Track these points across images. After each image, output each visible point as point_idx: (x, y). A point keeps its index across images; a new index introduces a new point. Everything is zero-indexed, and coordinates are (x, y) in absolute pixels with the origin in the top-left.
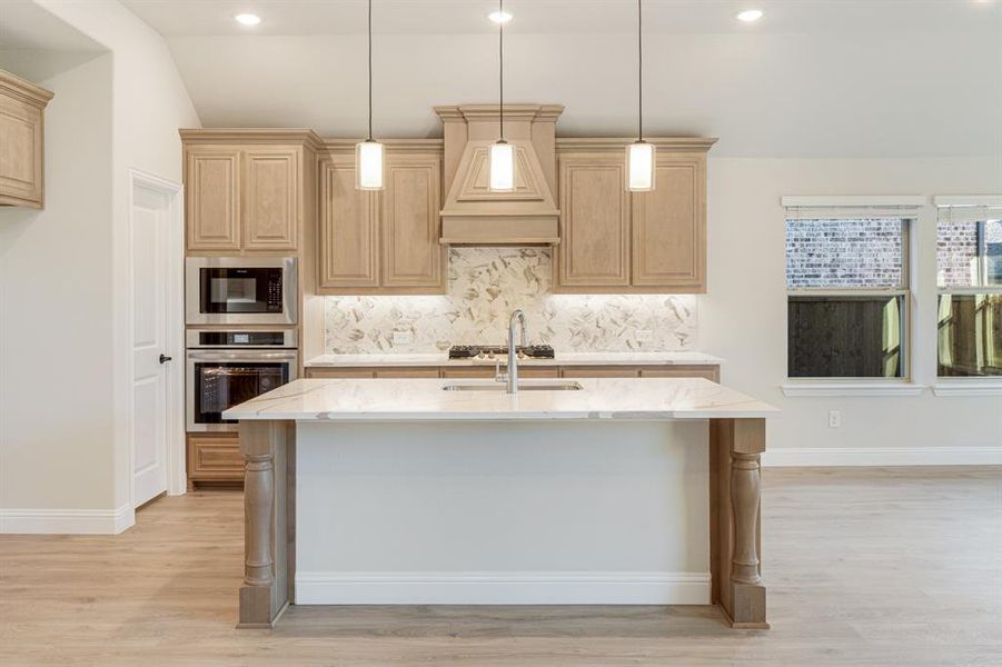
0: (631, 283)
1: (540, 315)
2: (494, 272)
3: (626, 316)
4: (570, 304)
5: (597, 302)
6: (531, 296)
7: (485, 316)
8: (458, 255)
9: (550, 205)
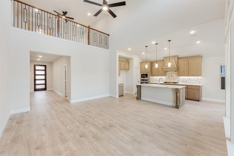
0: (188, 75)
1: (178, 79)
2: (172, 74)
3: (190, 79)
4: (182, 78)
5: (186, 77)
6: (177, 77)
7: (171, 79)
8: (168, 72)
9: (176, 67)
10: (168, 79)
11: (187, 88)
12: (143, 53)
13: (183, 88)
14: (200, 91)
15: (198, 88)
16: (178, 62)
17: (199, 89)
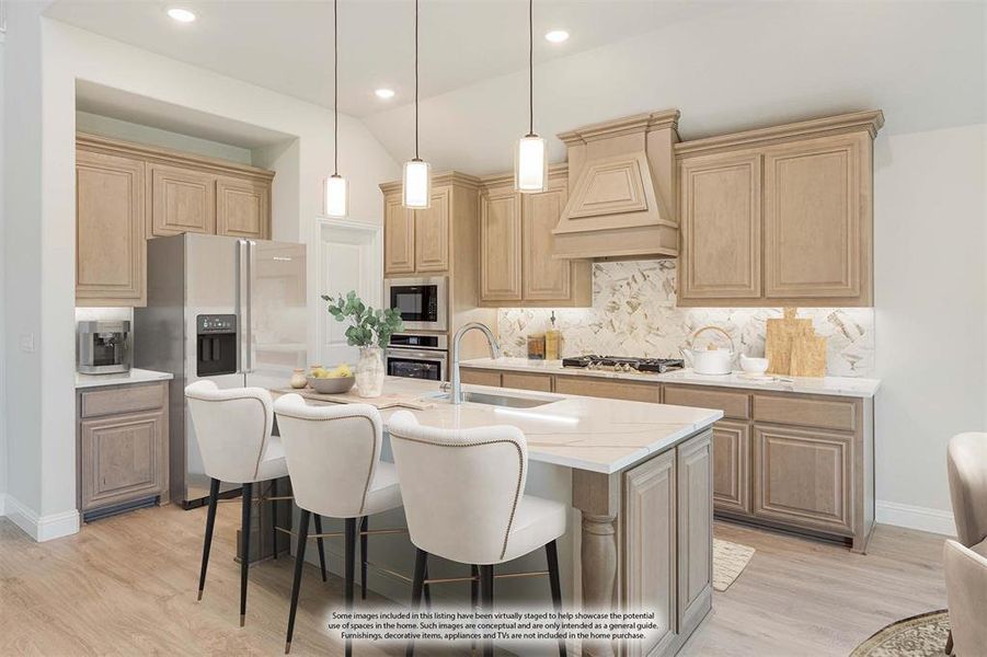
0: (764, 293)
1: (679, 328)
2: (633, 284)
4: (710, 317)
5: (742, 315)
6: (670, 308)
7: (625, 328)
8: (601, 270)
9: (654, 216)
10: (606, 333)
11: (751, 414)
12: (385, 94)
13: (676, 446)
14: (859, 444)
15: (844, 426)
16: (677, 172)
17: (851, 432)
